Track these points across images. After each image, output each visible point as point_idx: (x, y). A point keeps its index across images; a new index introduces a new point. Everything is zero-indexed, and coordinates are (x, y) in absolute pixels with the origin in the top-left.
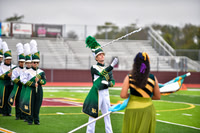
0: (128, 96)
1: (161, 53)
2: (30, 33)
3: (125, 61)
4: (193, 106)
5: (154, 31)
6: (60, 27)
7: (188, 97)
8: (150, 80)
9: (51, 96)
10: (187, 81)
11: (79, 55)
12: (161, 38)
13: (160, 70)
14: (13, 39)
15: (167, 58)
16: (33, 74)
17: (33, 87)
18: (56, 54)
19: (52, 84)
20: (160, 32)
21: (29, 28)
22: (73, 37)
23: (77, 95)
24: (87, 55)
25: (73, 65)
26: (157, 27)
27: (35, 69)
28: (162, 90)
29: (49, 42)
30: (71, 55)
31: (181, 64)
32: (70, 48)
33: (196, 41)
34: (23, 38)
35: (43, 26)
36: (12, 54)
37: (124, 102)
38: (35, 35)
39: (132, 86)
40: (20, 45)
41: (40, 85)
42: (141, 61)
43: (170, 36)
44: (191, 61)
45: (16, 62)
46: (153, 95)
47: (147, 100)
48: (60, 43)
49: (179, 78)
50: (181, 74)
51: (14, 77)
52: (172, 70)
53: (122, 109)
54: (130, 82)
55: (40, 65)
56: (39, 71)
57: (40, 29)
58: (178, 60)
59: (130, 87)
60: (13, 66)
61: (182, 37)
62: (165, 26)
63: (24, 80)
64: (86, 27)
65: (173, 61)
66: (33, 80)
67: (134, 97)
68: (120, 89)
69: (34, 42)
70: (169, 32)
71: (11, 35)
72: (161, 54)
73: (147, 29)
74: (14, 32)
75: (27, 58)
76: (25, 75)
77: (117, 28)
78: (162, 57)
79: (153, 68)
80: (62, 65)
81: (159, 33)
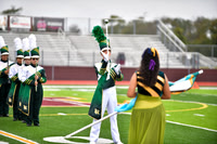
0: (135, 95)
1: (171, 48)
2: (29, 27)
3: (132, 58)
4: (205, 106)
5: (163, 25)
6: (62, 20)
7: (200, 96)
8: (159, 78)
9: (52, 95)
10: (199, 79)
11: (82, 51)
12: (172, 33)
13: (170, 67)
14: (11, 34)
15: (177, 54)
16: (32, 71)
17: (32, 85)
18: (57, 50)
19: (53, 82)
20: (170, 26)
21: (28, 21)
22: (75, 31)
23: (80, 95)
24: (91, 51)
25: (76, 62)
26: (166, 21)
27: (34, 66)
28: (172, 89)
29: (49, 37)
30: (74, 51)
31: (193, 61)
32: (73, 44)
33: (209, 35)
34: (22, 33)
35: (43, 19)
36: (9, 49)
37: (132, 101)
38: (34, 29)
39: (140, 84)
40: (17, 40)
41: (40, 83)
42: (149, 57)
43: (181, 30)
44: (204, 57)
45: (14, 59)
46: (162, 94)
47: (156, 99)
48: (61, 37)
49: (191, 75)
50: (193, 71)
51: (11, 75)
52: (183, 67)
53: (129, 109)
54: (138, 80)
55: (40, 62)
56: (39, 68)
57: (40, 22)
58: (189, 56)
59: (138, 86)
60: (10, 63)
61: (194, 31)
62: (176, 20)
63: (23, 78)
64: (89, 20)
65: (184, 57)
66: (32, 77)
67: (142, 97)
68: (127, 87)
69: (32, 36)
70: (180, 26)
71: (8, 29)
72: (171, 50)
73: (156, 22)
74: (12, 26)
75: (26, 54)
76: (24, 73)
77: (123, 21)
78: (172, 53)
79: (162, 65)
80: (64, 62)
81: (168, 27)
